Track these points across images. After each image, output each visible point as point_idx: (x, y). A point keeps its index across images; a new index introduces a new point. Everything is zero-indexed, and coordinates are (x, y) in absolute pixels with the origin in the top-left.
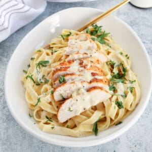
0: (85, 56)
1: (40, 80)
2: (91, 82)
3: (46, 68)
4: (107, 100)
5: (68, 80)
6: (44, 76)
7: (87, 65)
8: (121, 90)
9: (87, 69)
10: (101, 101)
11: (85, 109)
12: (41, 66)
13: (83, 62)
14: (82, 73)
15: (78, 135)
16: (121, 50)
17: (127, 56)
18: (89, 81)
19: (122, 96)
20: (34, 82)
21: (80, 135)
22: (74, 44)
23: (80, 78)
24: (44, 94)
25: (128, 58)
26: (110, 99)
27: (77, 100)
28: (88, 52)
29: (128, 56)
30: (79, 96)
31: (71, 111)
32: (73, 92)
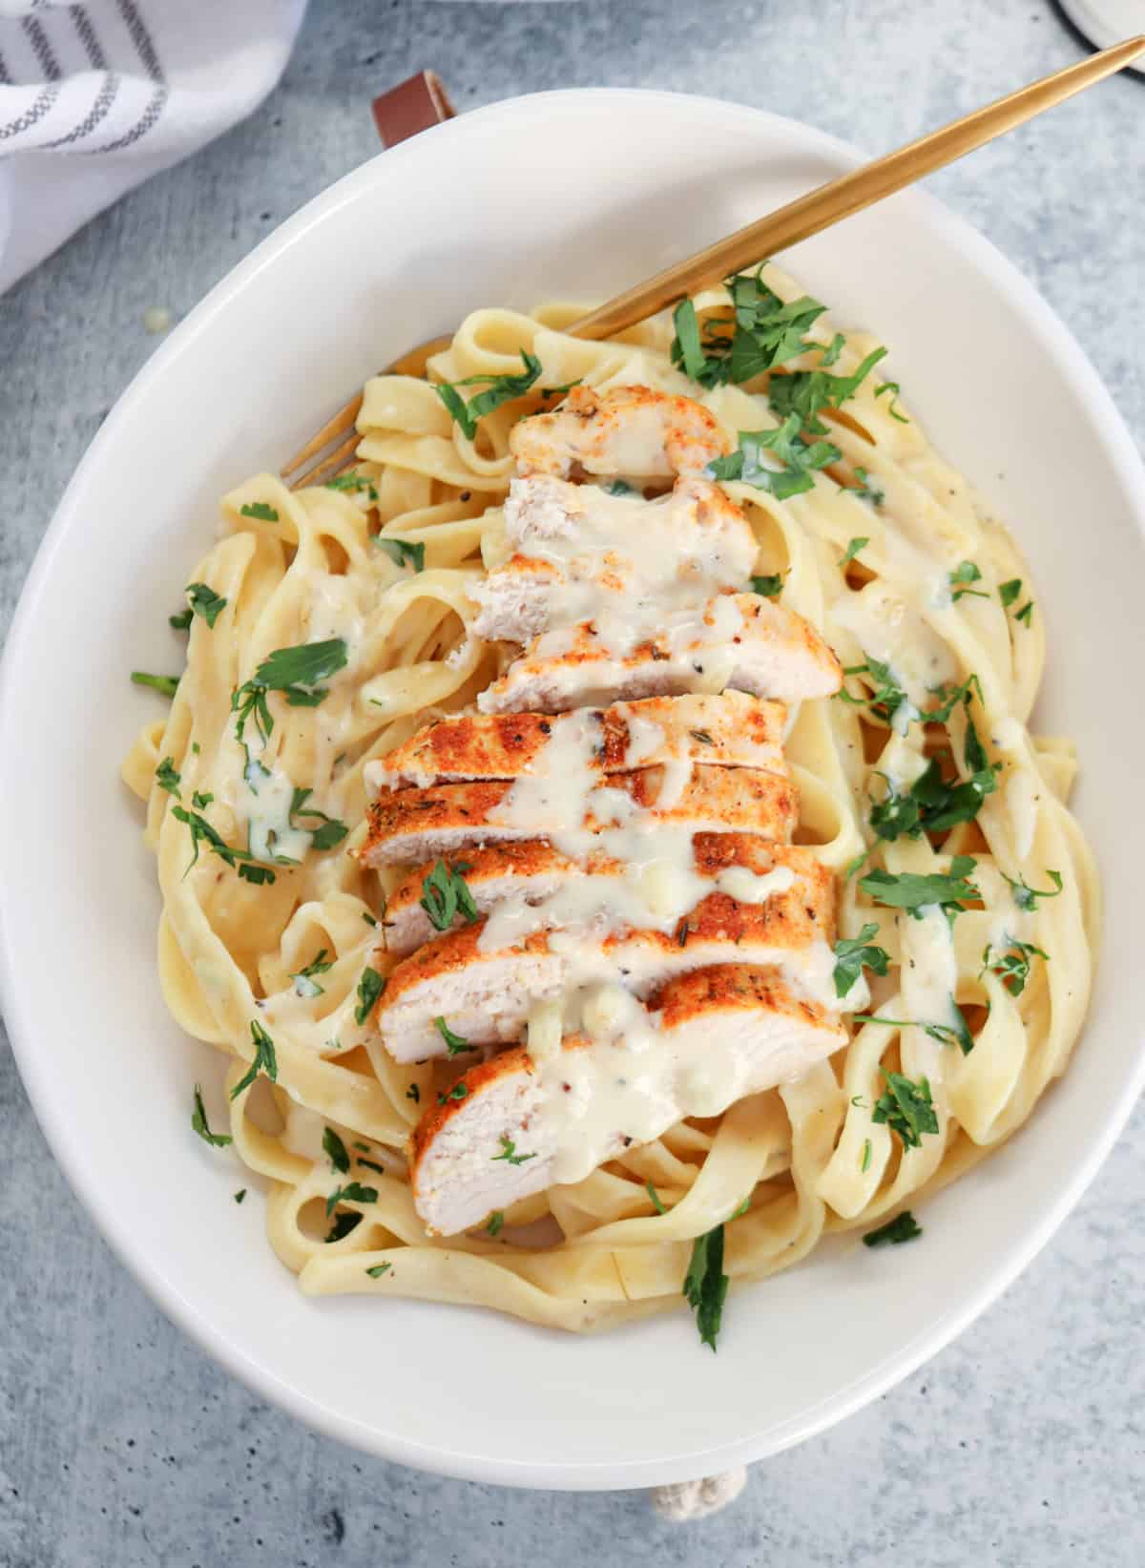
0: (649, 669)
1: (273, 837)
2: (683, 935)
3: (322, 715)
4: (810, 1078)
5: (500, 900)
6: (301, 795)
7: (659, 768)
8: (930, 982)
9: (663, 814)
10: (763, 1084)
11: (627, 1141)
12: (273, 700)
13: (624, 742)
14: (615, 844)
15: (575, 1323)
16: (969, 547)
17: (1011, 590)
18: (668, 924)
19: (933, 1032)
20: (227, 857)
21: (587, 1321)
22: (556, 537)
23: (602, 887)
24: (307, 985)
25: (1024, 613)
26: (839, 1062)
27: (567, 1088)
28: (675, 633)
29: (1027, 593)
30: (579, 1055)
31: (518, 1160)
32: (537, 1004)
